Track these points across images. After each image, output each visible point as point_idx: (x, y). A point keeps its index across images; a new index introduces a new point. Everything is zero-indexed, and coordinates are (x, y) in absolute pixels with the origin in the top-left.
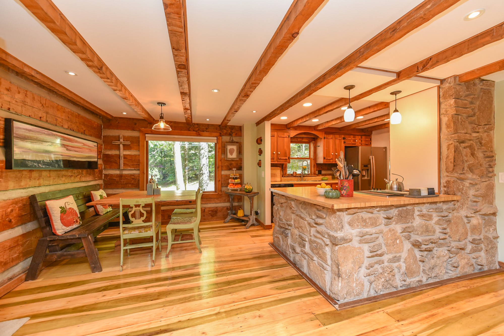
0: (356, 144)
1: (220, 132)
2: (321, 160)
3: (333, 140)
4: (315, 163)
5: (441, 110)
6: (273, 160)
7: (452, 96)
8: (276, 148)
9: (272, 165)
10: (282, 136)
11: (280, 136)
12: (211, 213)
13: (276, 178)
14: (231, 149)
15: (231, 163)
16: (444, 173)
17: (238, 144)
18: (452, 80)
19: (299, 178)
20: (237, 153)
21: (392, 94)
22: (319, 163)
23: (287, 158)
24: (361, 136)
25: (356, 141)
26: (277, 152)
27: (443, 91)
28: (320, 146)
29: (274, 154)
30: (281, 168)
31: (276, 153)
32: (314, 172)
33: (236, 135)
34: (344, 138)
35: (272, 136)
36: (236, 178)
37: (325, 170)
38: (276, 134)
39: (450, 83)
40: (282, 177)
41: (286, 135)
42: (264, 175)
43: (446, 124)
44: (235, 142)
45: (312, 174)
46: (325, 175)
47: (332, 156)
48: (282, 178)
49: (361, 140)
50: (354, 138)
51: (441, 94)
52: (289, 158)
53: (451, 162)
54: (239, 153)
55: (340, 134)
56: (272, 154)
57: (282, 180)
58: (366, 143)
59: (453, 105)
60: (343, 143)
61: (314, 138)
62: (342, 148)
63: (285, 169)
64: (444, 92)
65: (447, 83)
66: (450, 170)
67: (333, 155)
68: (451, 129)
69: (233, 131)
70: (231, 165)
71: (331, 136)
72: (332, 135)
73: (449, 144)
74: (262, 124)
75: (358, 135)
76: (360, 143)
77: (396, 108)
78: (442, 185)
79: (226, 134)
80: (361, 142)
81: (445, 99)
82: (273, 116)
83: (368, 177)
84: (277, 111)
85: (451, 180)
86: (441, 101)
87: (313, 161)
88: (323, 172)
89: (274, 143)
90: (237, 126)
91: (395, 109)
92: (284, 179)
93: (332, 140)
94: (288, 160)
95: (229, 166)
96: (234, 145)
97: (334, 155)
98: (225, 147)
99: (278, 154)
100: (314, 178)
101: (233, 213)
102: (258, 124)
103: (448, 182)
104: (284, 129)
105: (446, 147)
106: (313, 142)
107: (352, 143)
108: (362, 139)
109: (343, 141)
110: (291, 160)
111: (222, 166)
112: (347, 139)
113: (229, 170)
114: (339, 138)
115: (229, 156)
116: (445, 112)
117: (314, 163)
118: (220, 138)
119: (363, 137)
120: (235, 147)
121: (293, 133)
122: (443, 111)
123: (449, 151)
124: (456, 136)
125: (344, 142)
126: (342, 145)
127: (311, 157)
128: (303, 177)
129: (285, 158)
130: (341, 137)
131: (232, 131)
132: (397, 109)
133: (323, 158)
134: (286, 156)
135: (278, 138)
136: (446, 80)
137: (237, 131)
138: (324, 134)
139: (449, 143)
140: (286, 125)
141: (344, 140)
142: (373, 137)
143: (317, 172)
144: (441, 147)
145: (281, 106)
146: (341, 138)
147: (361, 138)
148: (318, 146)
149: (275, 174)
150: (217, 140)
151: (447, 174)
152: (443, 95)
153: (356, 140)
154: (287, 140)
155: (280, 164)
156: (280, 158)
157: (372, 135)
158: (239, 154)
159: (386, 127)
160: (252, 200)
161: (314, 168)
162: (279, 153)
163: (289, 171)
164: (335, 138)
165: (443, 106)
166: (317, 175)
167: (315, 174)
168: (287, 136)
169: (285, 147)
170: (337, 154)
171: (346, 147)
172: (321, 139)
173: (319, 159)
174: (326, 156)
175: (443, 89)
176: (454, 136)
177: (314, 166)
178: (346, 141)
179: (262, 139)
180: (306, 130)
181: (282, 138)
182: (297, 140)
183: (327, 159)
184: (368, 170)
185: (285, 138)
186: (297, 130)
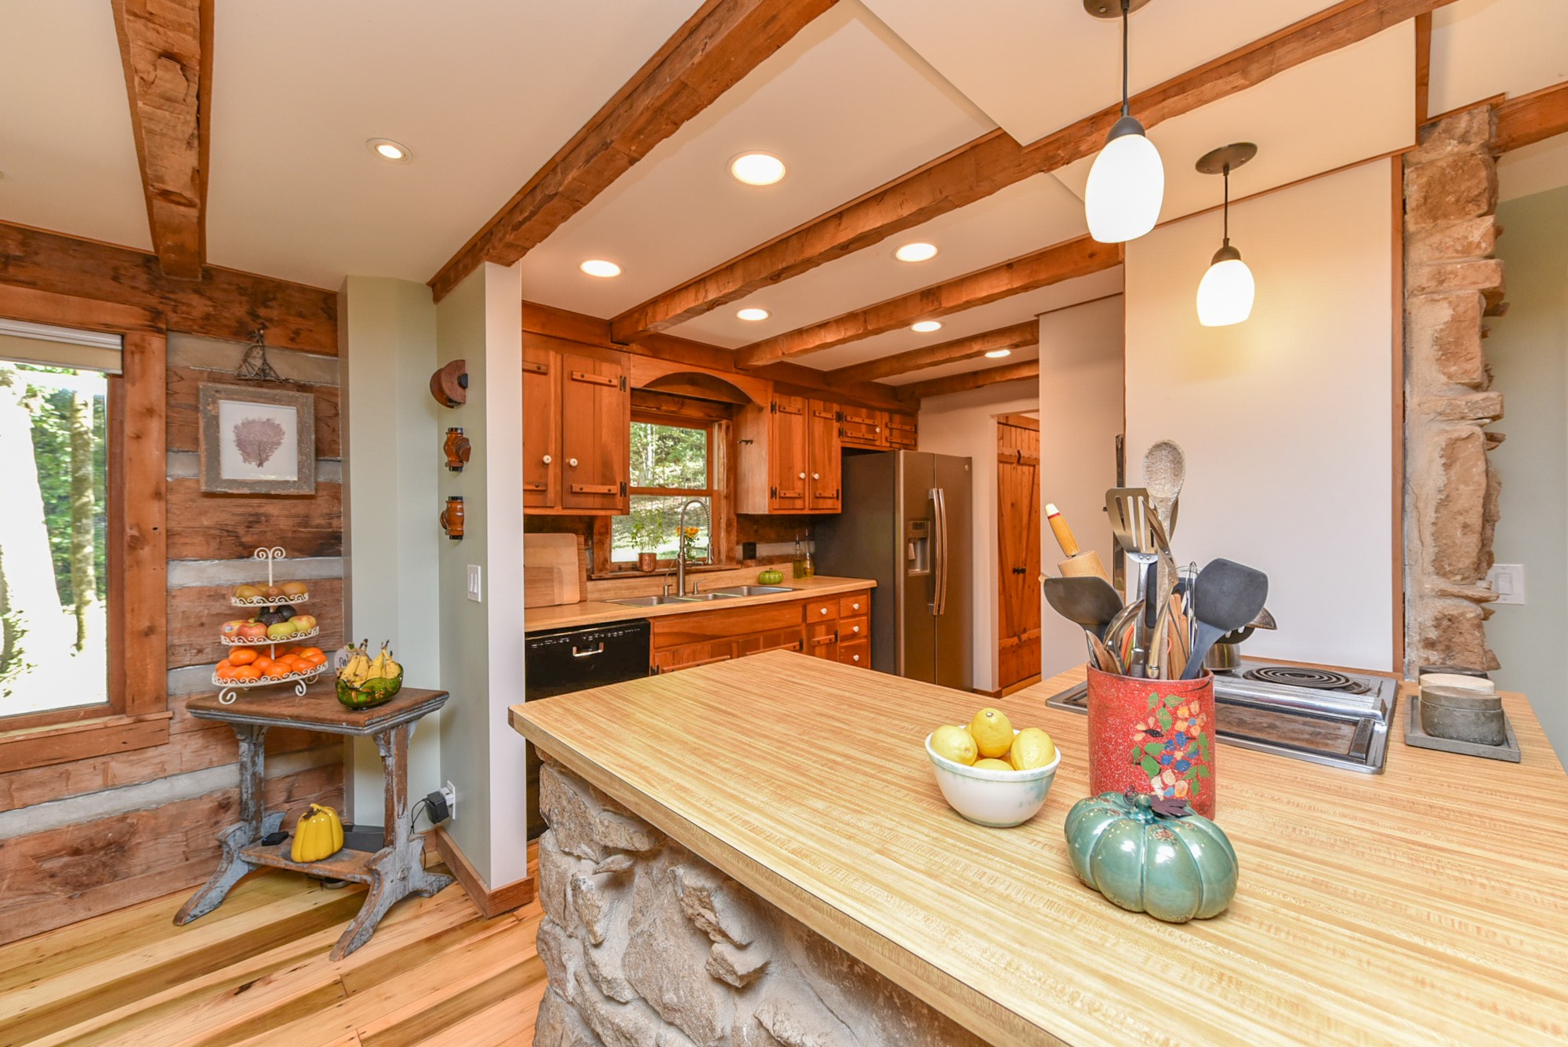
0: (877, 443)
1: (153, 301)
2: (758, 502)
3: (804, 419)
4: (732, 511)
5: (1409, 270)
6: (535, 499)
7: (1474, 200)
8: (553, 435)
9: (534, 525)
10: (588, 377)
11: (577, 376)
12: (66, 866)
13: (556, 590)
14: (247, 424)
15: (256, 514)
16: (1424, 581)
17: (311, 397)
18: (1475, 125)
19: (671, 580)
20: (300, 452)
21: (1205, 164)
22: (751, 512)
23: (615, 489)
24: (891, 412)
25: (878, 430)
26: (562, 456)
27: (1424, 180)
28: (755, 439)
29: (545, 465)
30: (582, 539)
31: (554, 458)
32: (730, 550)
33: (295, 341)
34: (840, 417)
35: (533, 371)
36: (284, 613)
37: (769, 541)
38: (553, 360)
39: (1464, 139)
40: (590, 579)
41: (608, 372)
42: (478, 590)
43: (1437, 341)
44: (283, 383)
45: (720, 561)
46: (770, 560)
47: (799, 485)
48: (590, 584)
49: (891, 429)
50: (869, 417)
51: (1414, 194)
52: (625, 489)
53: (1465, 526)
54: (319, 452)
55: (828, 398)
56: (533, 466)
57: (590, 596)
58: (905, 442)
59: (1484, 245)
60: (835, 433)
61: (727, 407)
62: (833, 454)
63: (602, 543)
64: (1429, 184)
65: (1452, 138)
66: (1461, 566)
67: (804, 480)
68: (1468, 366)
69: (275, 314)
70: (257, 528)
71: (797, 403)
72: (799, 399)
73: (1458, 439)
74: (466, 284)
75: (882, 410)
76: (887, 441)
77: (1226, 241)
78: (1413, 636)
79: (207, 327)
80: (891, 434)
81: (1435, 219)
82: (533, 214)
83: (923, 567)
84: (565, 173)
85: (1463, 614)
86: (1411, 227)
87: (724, 503)
88: (763, 550)
89: (546, 406)
90: (303, 289)
91: (1222, 246)
92: (599, 591)
93: (800, 418)
94: (619, 499)
95: (241, 530)
96: (273, 400)
97: (807, 480)
98: (196, 409)
99: (565, 468)
100: (730, 577)
101: (264, 832)
102: (443, 283)
103: (1445, 623)
104: (596, 341)
105: (1436, 455)
106: (724, 422)
107: (866, 436)
108: (894, 426)
109: (836, 425)
110: (631, 497)
111: (170, 534)
112: (849, 418)
113: (241, 557)
114: (823, 415)
115: (235, 467)
116: (1433, 283)
117: (729, 512)
118: (156, 343)
119: (897, 418)
120: (285, 417)
121: (643, 371)
122: (1419, 277)
123: (1453, 472)
124: (1492, 399)
125: (841, 433)
126: (834, 443)
127: (716, 488)
128: (687, 573)
129: (604, 489)
130: (831, 411)
131: (262, 312)
132: (1231, 244)
133: (767, 494)
134: (607, 479)
135: (571, 386)
136: (1443, 125)
137: (301, 315)
138: (770, 390)
139: (1455, 435)
140: (610, 324)
141: (839, 424)
142: (923, 419)
143: (739, 551)
144: (1409, 454)
145: (596, 126)
146: (829, 416)
147: (891, 420)
148: (747, 442)
149: (550, 570)
150: (123, 352)
151: (1443, 584)
152: (1426, 198)
153: (876, 426)
154: (612, 400)
155: (580, 517)
156: (576, 489)
157: (919, 412)
158: (317, 460)
159: (980, 383)
160: (393, 750)
161: (728, 532)
162: (573, 462)
163: (624, 551)
164: (811, 414)
165: (1419, 252)
166: (742, 563)
167: (730, 558)
168: (615, 382)
169: (606, 436)
170: (816, 476)
171: (846, 452)
172: (760, 409)
173: (750, 495)
174: (781, 484)
175: (1422, 168)
176: (1483, 400)
177: (729, 525)
178: (846, 427)
179: (469, 370)
180: (700, 364)
181: (586, 384)
182: (658, 408)
183: (782, 495)
184: (923, 540)
185: (605, 389)
186: (662, 356)
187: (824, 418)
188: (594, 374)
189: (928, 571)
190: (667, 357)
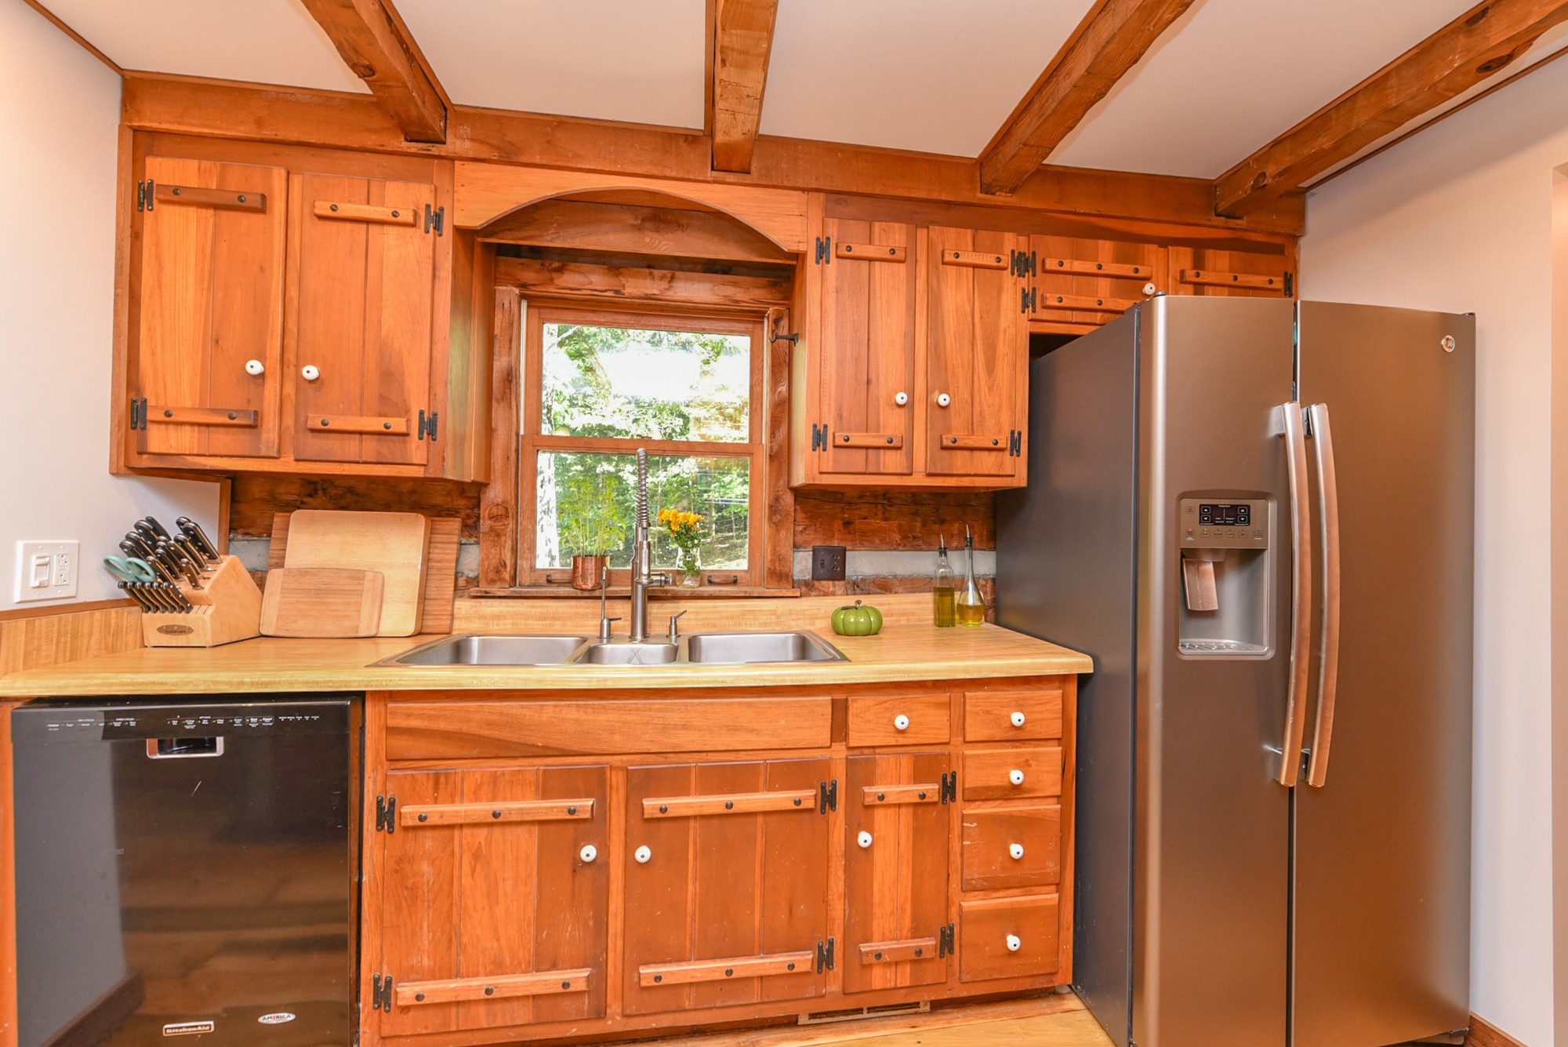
2: (800, 460)
3: (913, 276)
4: (782, 481)
8: (278, 322)
11: (323, 208)
24: (1199, 246)
25: (1150, 288)
26: (287, 363)
29: (254, 379)
32: (781, 558)
34: (1023, 264)
40: (456, 594)
41: (396, 198)
46: (879, 585)
47: (894, 419)
50: (1119, 259)
56: (226, 381)
60: (1009, 301)
62: (1003, 350)
67: (910, 407)
71: (889, 235)
72: (895, 228)
75: (1164, 242)
83: (1251, 634)
92: (483, 617)
93: (896, 270)
97: (920, 411)
99: (296, 384)
104: (371, 140)
107: (1110, 304)
108: (1211, 277)
109: (1011, 287)
112: (1052, 265)
114: (969, 259)
117: (776, 485)
119: (1217, 257)
121: (482, 193)
125: (1028, 300)
126: (1004, 323)
130: (996, 248)
133: (805, 441)
134: (390, 406)
135: (316, 231)
138: (813, 213)
141: (1023, 282)
143: (802, 564)
146: (989, 260)
147: (1198, 264)
148: (794, 338)
153: (1147, 279)
154: (408, 255)
156: (315, 423)
157: (1302, 242)
161: (776, 524)
162: (311, 371)
164: (934, 258)
167: (780, 575)
168: (415, 216)
169: (390, 321)
170: (948, 399)
171: (1042, 343)
174: (841, 417)
177: (779, 508)
180: (618, 168)
181: (349, 226)
182: (616, 292)
183: (840, 442)
184: (1249, 557)
185: (392, 231)
186: (523, 159)
187: (974, 266)
188: (368, 203)
189: (1265, 650)
190: (537, 159)
